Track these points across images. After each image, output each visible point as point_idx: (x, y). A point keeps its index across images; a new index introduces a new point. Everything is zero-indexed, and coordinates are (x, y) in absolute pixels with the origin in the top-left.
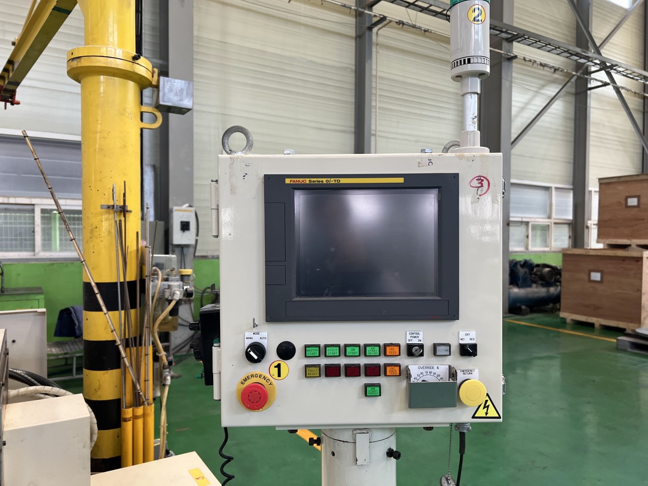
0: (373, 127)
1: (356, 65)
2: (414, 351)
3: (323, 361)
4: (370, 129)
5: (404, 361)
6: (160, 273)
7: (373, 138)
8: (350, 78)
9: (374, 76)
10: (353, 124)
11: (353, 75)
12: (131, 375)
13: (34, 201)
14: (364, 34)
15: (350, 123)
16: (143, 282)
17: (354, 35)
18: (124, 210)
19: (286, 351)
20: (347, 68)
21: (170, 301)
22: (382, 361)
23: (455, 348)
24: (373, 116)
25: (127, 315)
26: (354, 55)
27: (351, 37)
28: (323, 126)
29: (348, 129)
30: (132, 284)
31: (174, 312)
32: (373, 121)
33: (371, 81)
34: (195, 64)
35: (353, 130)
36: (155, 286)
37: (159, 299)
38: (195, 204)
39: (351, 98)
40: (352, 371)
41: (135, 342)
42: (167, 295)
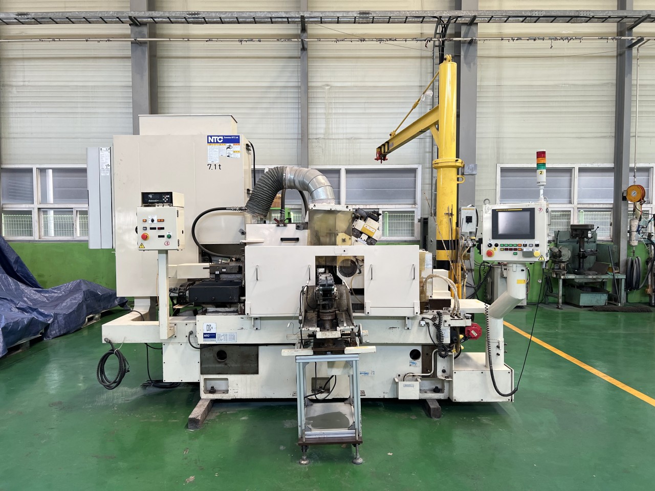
0: (633, 130)
1: (617, 80)
2: (525, 246)
3: (504, 247)
4: (629, 132)
5: (522, 247)
6: (464, 238)
7: (632, 140)
8: (612, 91)
9: (635, 85)
10: (613, 130)
11: (614, 88)
12: (454, 272)
13: (379, 207)
14: (624, 53)
15: (610, 129)
16: (458, 240)
17: (615, 54)
18: (452, 214)
19: (496, 245)
20: (608, 83)
21: (467, 247)
22: (517, 247)
23: (534, 245)
24: (633, 120)
25: (452, 252)
26: (615, 71)
27: (612, 57)
28: (583, 135)
29: (609, 134)
30: (454, 241)
31: (469, 251)
32: (633, 124)
33: (631, 91)
34: (477, 106)
35: (613, 135)
36: (462, 242)
37: (463, 247)
38: (476, 204)
39: (610, 108)
40: (511, 250)
41: (455, 261)
42: (466, 245)
